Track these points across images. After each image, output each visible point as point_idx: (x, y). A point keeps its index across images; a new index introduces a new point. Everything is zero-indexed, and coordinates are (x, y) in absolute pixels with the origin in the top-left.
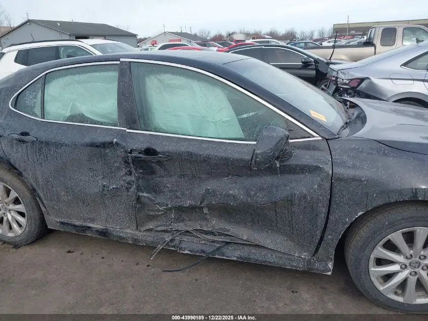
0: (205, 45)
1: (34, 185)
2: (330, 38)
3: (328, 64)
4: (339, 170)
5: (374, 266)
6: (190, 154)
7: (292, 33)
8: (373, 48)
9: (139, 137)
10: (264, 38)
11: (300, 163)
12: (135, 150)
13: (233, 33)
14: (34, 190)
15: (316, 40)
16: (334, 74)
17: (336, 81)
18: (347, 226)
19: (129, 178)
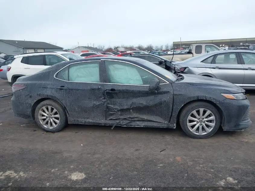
0: (105, 54)
1: (65, 106)
2: (172, 49)
3: (171, 62)
4: (175, 93)
5: (188, 123)
6: (127, 90)
7: (150, 47)
8: (192, 55)
9: (109, 86)
10: (136, 50)
11: (163, 91)
12: (108, 90)
13: (118, 47)
14: (65, 107)
15: (164, 51)
16: (174, 66)
17: (175, 69)
18: (179, 110)
19: (104, 100)
